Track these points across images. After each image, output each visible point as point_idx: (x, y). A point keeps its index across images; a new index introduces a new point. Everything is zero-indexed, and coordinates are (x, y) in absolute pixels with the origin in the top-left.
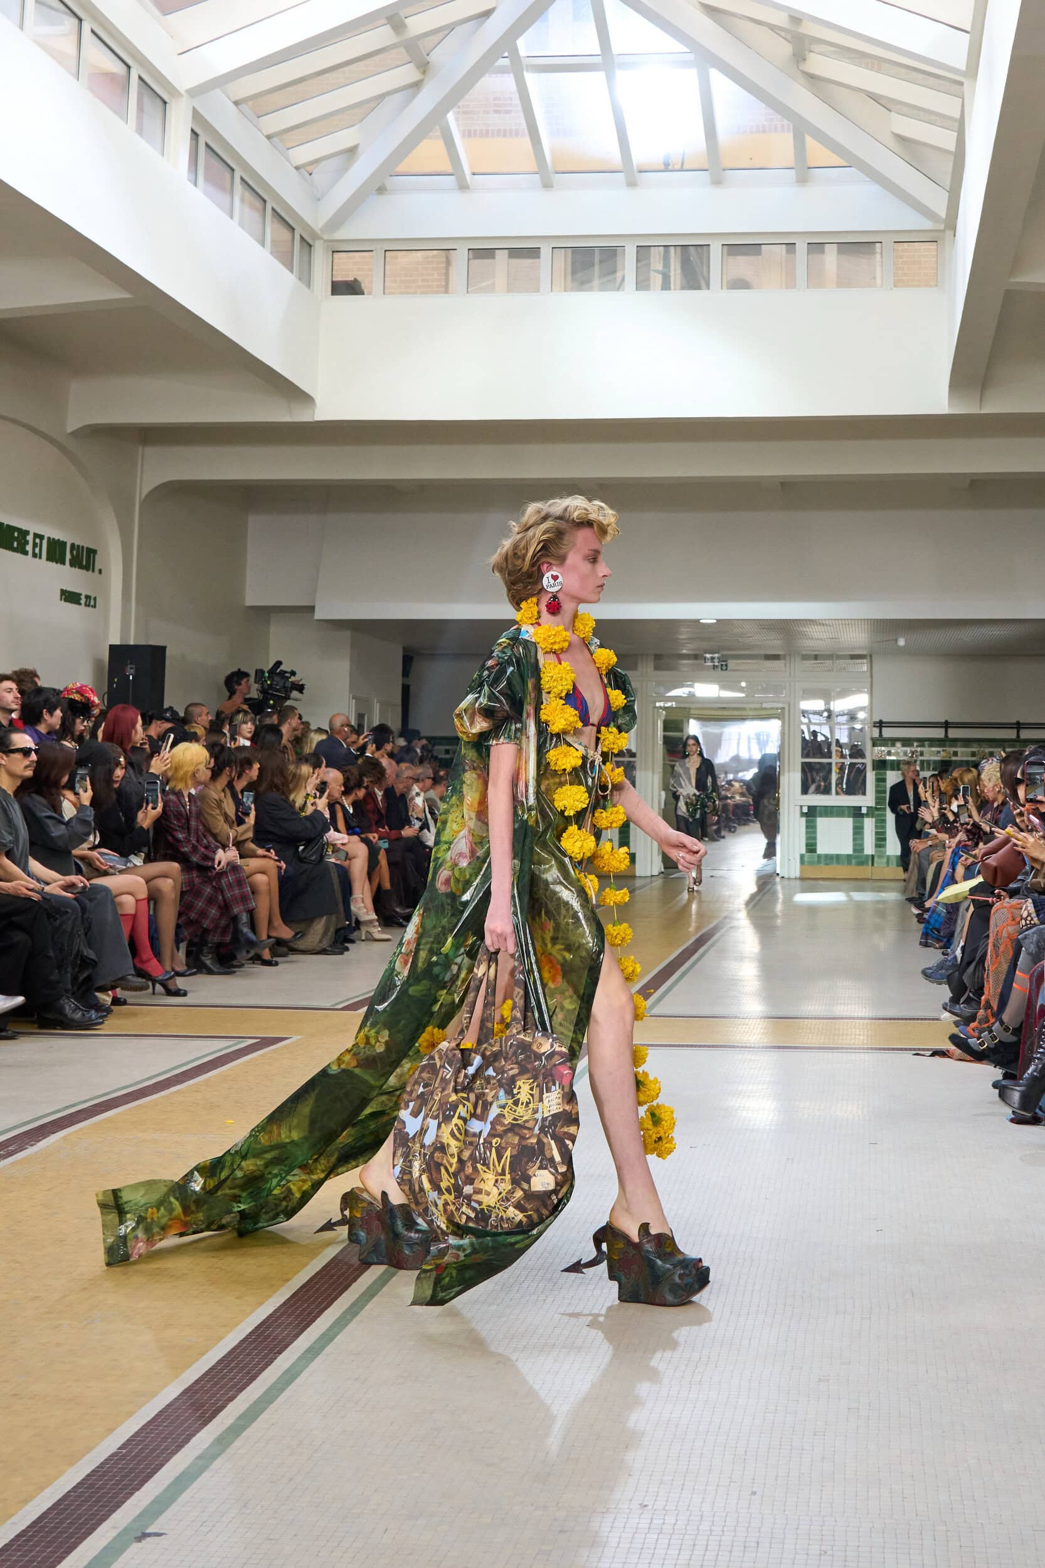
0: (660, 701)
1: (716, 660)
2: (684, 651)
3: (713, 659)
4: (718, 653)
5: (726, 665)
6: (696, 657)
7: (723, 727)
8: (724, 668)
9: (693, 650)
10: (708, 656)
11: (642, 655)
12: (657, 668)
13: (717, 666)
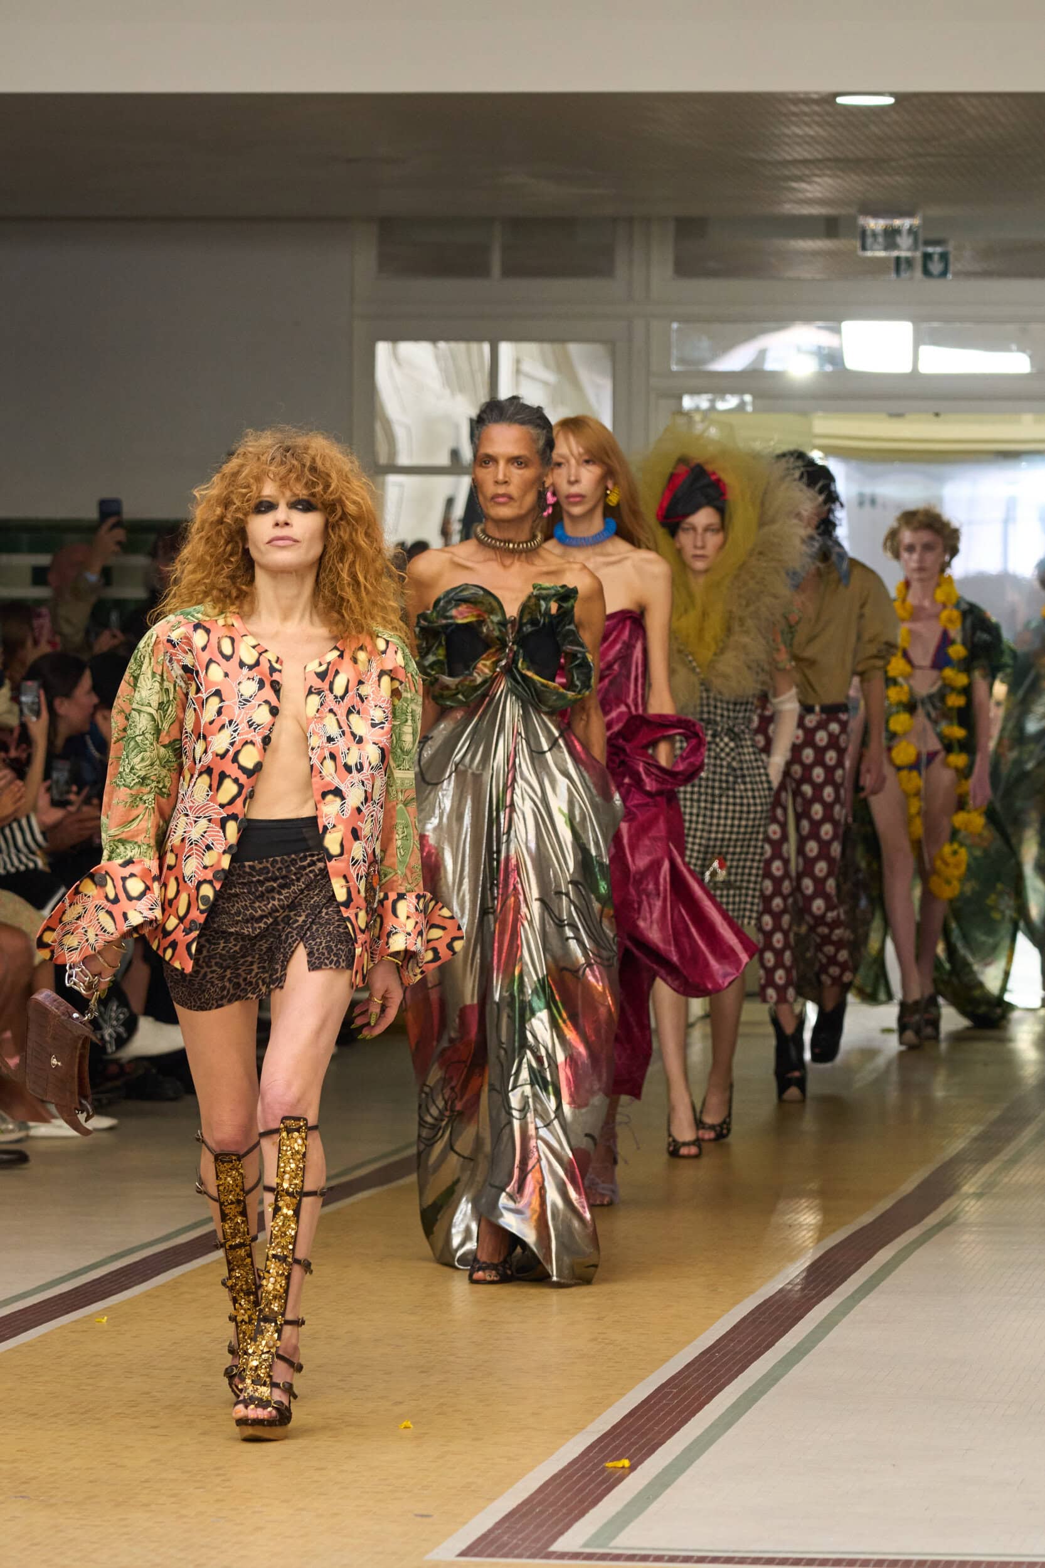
0: (695, 391)
1: (905, 241)
2: (790, 209)
3: (891, 234)
4: (910, 214)
5: (944, 257)
6: (831, 227)
7: (941, 480)
8: (936, 267)
9: (821, 202)
10: (875, 224)
11: (630, 220)
12: (685, 268)
13: (909, 262)
